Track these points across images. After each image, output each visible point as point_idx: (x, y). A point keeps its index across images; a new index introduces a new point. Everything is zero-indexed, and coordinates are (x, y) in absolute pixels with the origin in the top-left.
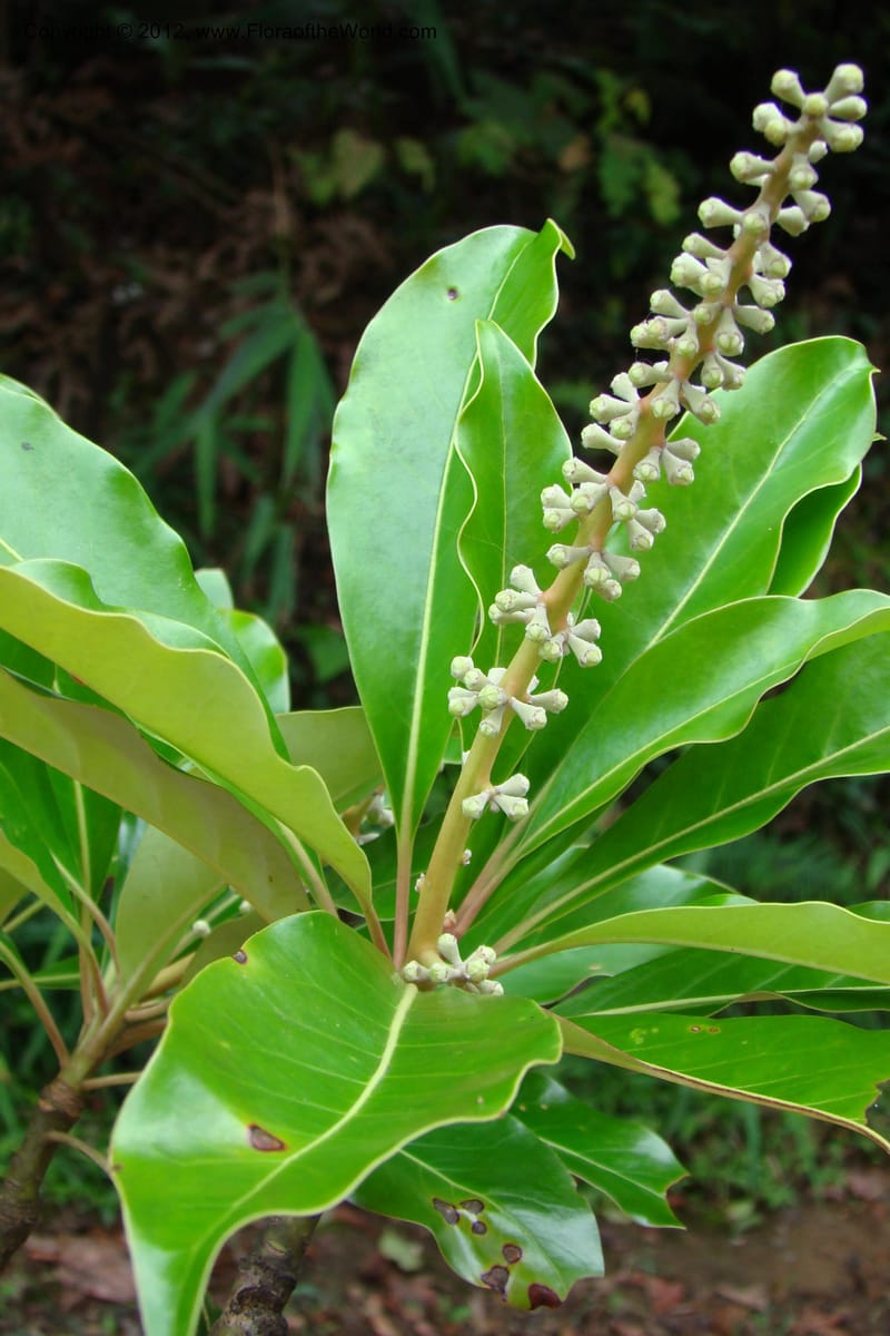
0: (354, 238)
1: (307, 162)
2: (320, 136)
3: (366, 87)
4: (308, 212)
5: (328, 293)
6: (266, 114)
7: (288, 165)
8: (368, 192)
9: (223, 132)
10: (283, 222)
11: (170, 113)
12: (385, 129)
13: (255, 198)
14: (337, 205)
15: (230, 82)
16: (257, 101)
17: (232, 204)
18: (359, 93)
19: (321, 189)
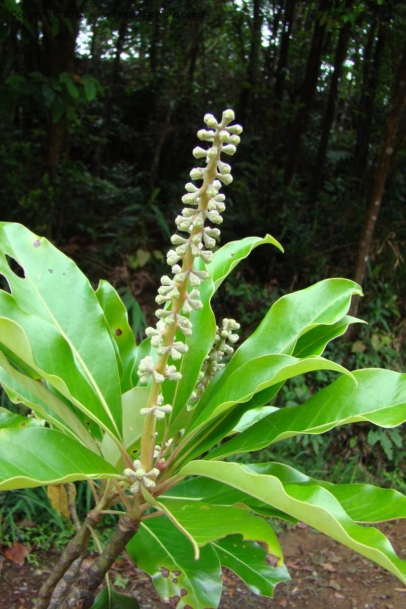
0: (144, 277)
1: (130, 258)
2: (133, 252)
3: (146, 238)
4: (132, 271)
5: (138, 292)
6: (119, 247)
7: (126, 260)
8: (147, 265)
9: (108, 252)
10: (126, 274)
11: (94, 249)
12: (150, 249)
13: (117, 269)
14: (139, 269)
15: (110, 239)
16: (117, 244)
17: (111, 271)
18: (145, 240)
19: (134, 265)
